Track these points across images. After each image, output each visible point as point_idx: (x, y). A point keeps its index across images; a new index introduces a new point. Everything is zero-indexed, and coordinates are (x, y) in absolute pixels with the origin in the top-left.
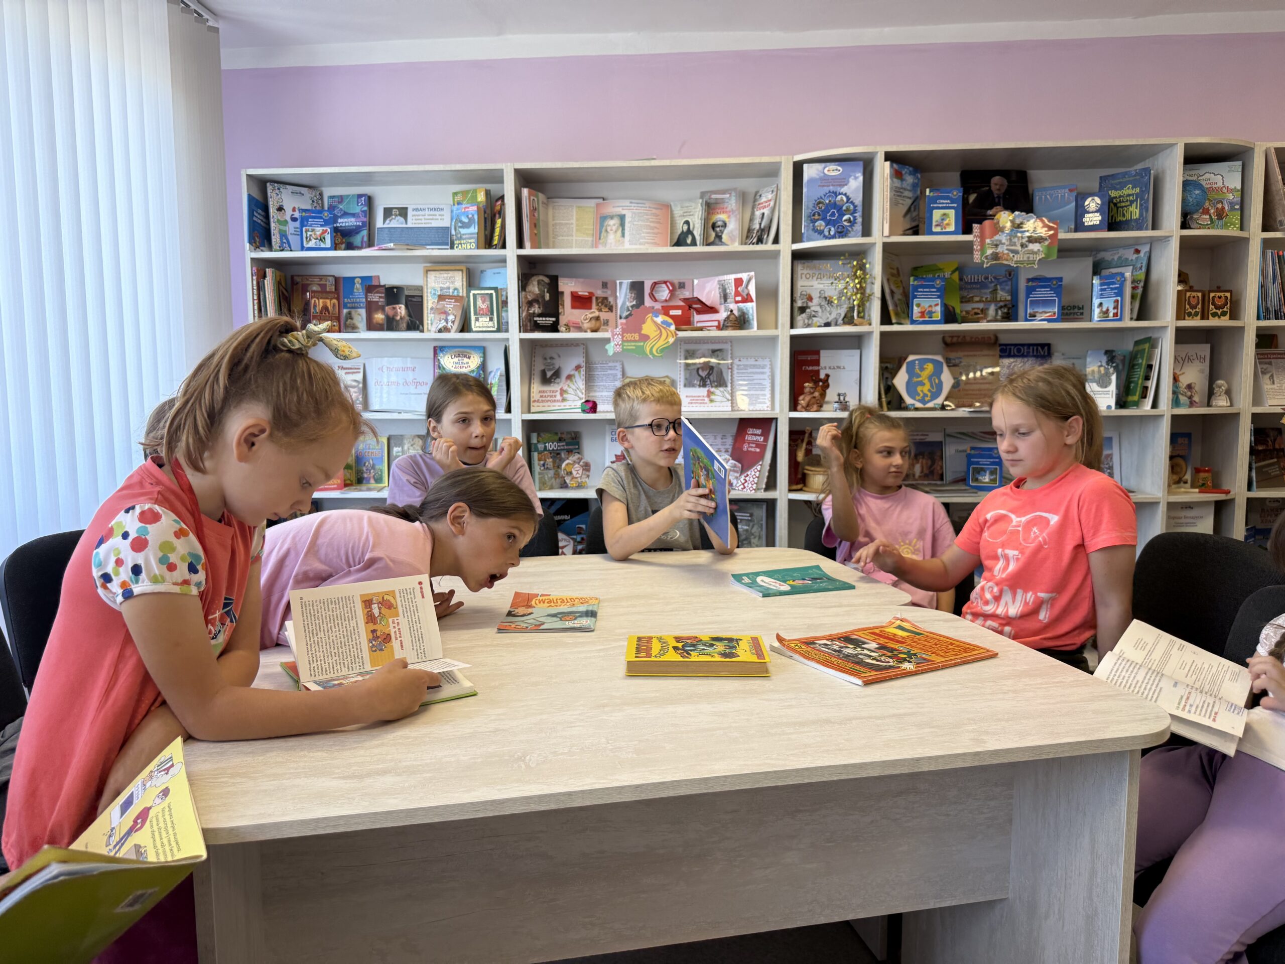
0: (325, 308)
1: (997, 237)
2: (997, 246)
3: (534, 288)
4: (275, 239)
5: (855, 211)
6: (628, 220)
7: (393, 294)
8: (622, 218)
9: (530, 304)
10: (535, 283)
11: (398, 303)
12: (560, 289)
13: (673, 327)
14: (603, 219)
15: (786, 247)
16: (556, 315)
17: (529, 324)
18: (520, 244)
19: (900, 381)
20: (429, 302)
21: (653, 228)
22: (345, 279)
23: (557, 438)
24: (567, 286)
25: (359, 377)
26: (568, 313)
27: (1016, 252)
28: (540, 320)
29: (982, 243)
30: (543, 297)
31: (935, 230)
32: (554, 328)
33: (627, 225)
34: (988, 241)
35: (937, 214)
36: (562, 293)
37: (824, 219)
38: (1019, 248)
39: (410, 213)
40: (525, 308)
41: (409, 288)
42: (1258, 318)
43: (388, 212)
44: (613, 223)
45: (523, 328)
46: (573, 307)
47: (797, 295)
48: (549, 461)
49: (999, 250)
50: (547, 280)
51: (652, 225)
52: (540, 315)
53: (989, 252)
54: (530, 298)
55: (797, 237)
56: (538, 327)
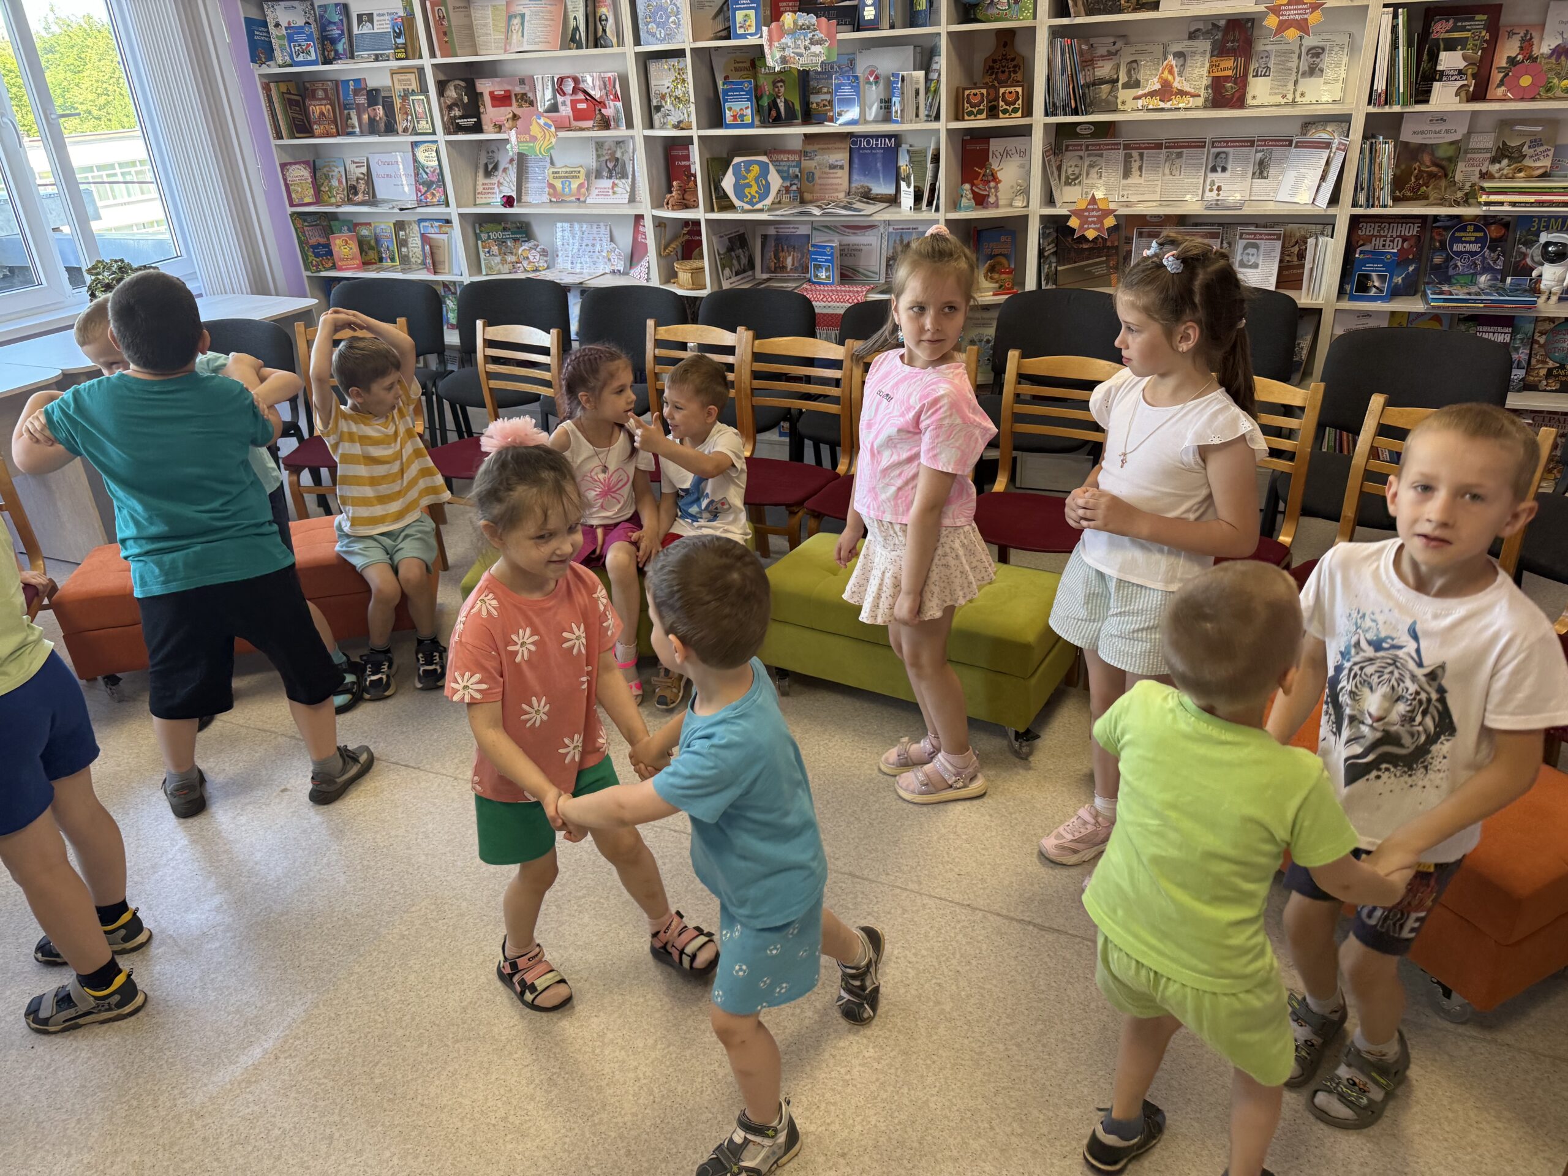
0: (322, 114)
1: (783, 40)
2: (784, 49)
3: (452, 93)
4: (278, 53)
5: (678, 13)
6: (527, 18)
7: (373, 96)
8: (523, 16)
9: (450, 108)
10: (452, 88)
11: (377, 104)
12: (479, 90)
13: (553, 129)
14: (510, 18)
15: (630, 49)
16: (478, 115)
17: (453, 127)
18: (433, 55)
19: (728, 183)
20: (398, 103)
21: (546, 26)
22: (343, 81)
23: (501, 228)
24: (485, 86)
25: (364, 170)
26: (491, 113)
27: (800, 55)
28: (461, 122)
29: (771, 46)
30: (462, 100)
31: (740, 31)
32: (478, 128)
33: (526, 24)
34: (776, 44)
35: (740, 15)
36: (482, 94)
37: (654, 22)
38: (803, 50)
39: (375, 18)
40: (446, 112)
41: (384, 87)
42: (1047, 114)
43: (360, 17)
44: (516, 21)
45: (448, 132)
46: (493, 106)
47: (652, 94)
48: (495, 249)
49: (787, 53)
50: (463, 84)
51: (547, 22)
52: (461, 117)
53: (778, 56)
54: (449, 103)
55: (637, 42)
56: (460, 129)
